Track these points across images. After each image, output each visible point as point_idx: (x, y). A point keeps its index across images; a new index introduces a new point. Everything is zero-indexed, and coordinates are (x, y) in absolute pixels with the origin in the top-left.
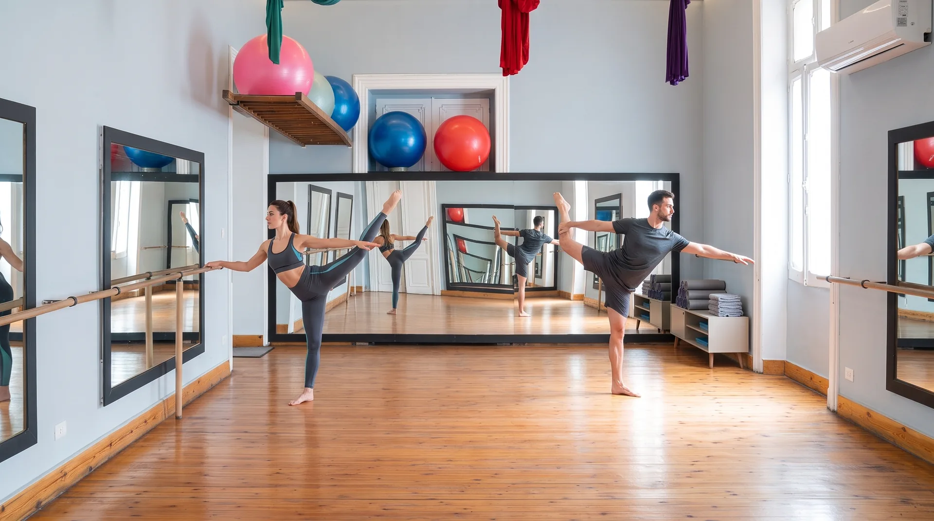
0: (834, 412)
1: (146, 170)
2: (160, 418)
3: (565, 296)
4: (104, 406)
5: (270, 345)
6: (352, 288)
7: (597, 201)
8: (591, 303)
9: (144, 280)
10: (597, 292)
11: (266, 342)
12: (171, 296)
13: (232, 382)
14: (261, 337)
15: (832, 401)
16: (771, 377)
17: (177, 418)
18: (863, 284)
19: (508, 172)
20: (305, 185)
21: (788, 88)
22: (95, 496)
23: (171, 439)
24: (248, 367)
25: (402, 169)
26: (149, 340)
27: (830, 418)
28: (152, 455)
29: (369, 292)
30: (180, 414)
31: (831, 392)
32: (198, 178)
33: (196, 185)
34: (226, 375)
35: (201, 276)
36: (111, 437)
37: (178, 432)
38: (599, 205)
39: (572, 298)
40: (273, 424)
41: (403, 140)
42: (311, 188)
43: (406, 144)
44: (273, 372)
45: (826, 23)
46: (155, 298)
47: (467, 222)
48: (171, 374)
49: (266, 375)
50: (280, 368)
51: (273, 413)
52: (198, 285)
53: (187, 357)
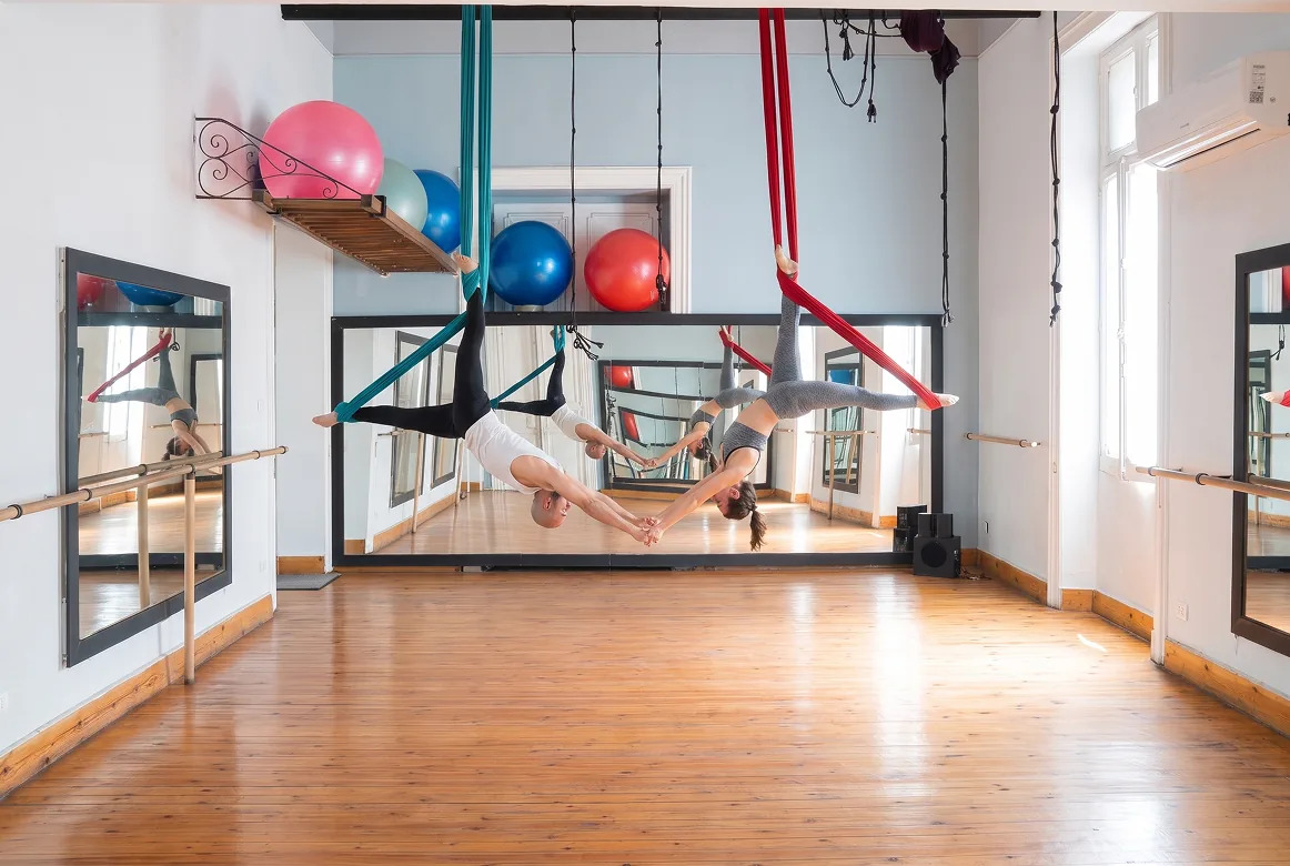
0: (1160, 667)
1: (148, 309)
2: (162, 684)
3: (783, 497)
4: (68, 666)
5: (334, 571)
6: (464, 484)
7: (828, 356)
8: (818, 507)
9: (136, 476)
10: (827, 490)
11: (328, 567)
12: (178, 500)
13: (275, 627)
14: (321, 559)
15: (1158, 649)
16: (1076, 614)
17: (187, 682)
18: (1198, 478)
19: (689, 312)
20: (391, 332)
21: (1100, 190)
22: (52, 801)
23: (176, 713)
24: (301, 605)
25: (534, 308)
26: (144, 565)
27: (1155, 675)
28: (148, 740)
29: (489, 492)
30: (192, 676)
31: (1156, 635)
32: (221, 321)
33: (218, 332)
34: (268, 617)
35: (227, 469)
36: (81, 711)
37: (188, 703)
38: (830, 361)
39: (793, 499)
40: (338, 691)
41: (539, 264)
42: (401, 337)
43: (542, 268)
44: (339, 611)
45: (1153, 96)
46: (153, 503)
47: (638, 387)
48: (178, 618)
49: (329, 616)
50: (349, 606)
51: (339, 675)
52: (222, 482)
53: (204, 590)
